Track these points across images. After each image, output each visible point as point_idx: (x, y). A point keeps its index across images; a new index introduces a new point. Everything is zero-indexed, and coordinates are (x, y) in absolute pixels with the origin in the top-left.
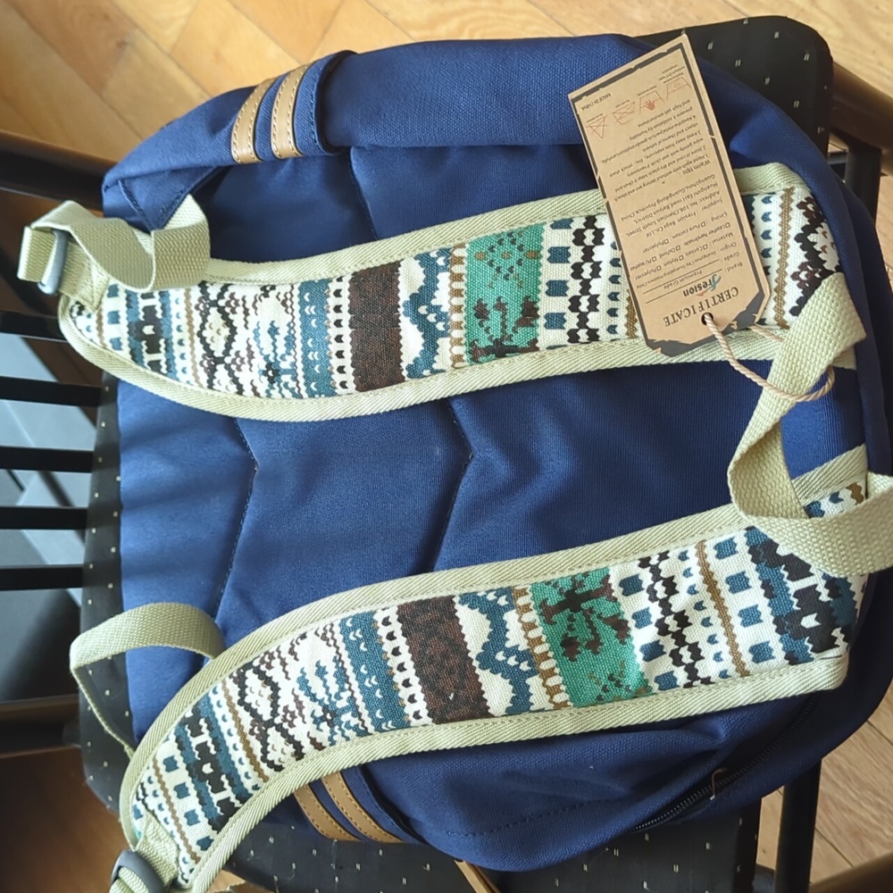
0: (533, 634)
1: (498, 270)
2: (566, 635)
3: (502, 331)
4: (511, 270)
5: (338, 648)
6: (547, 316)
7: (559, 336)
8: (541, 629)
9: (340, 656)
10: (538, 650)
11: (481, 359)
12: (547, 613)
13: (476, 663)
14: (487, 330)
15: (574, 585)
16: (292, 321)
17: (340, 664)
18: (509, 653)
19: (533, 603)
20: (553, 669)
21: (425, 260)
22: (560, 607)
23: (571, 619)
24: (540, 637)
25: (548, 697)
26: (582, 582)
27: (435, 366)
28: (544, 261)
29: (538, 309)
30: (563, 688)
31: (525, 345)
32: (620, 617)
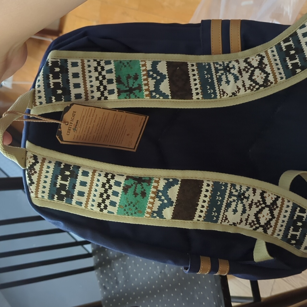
0: (146, 82)
1: (134, 206)
2: (136, 81)
3: (137, 186)
4: (129, 205)
5: (219, 88)
6: (120, 186)
7: (117, 178)
8: (143, 83)
9: (218, 86)
10: (145, 77)
11: (148, 179)
12: (140, 88)
13: (167, 76)
14: (143, 188)
15: (130, 95)
16: (225, 212)
17: (219, 83)
18: (155, 78)
19: (144, 92)
20: (143, 72)
21: (161, 217)
22: (135, 89)
23: (133, 85)
24: (144, 81)
25: (146, 64)
26: (127, 96)
27: (166, 181)
28: (118, 204)
29: (122, 189)
30: (141, 66)
31: (130, 179)
32: (118, 83)
